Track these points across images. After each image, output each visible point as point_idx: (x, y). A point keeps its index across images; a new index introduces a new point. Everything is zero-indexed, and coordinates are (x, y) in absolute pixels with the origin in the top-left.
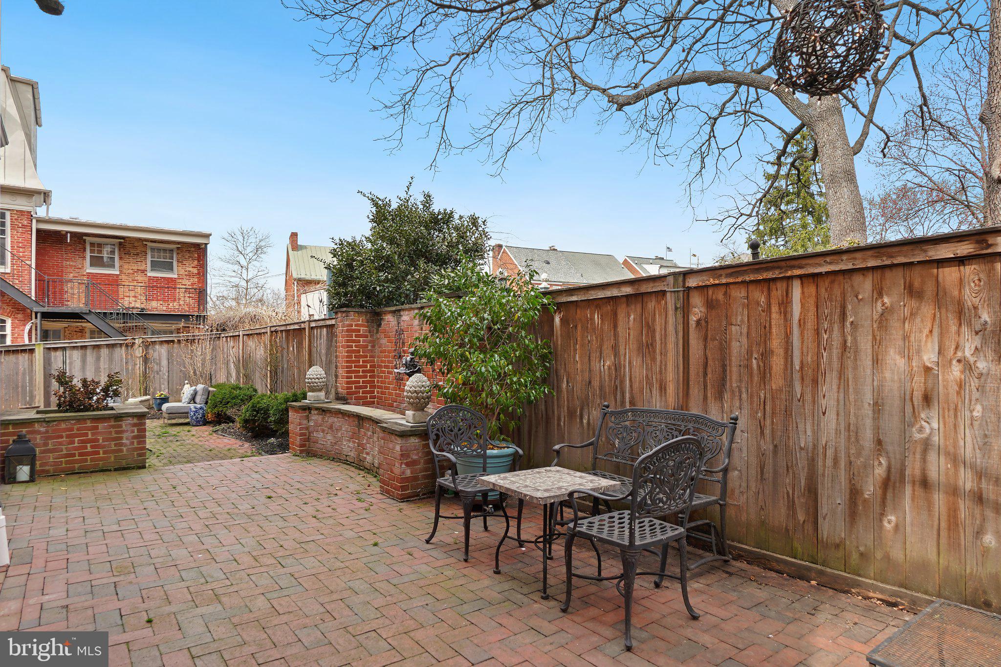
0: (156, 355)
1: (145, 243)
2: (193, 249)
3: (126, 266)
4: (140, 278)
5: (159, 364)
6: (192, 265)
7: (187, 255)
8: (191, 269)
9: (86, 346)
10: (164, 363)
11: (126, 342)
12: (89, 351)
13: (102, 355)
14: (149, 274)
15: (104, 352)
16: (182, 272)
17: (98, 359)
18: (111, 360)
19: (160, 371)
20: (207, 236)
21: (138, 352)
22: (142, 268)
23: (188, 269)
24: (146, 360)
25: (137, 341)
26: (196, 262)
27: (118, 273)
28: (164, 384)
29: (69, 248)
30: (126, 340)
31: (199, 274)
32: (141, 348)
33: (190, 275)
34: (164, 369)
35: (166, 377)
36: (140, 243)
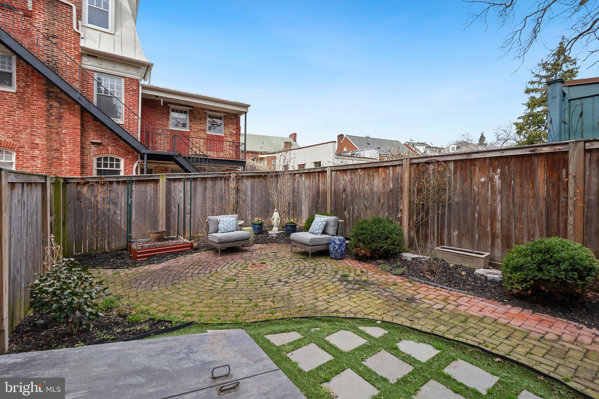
0: (244, 187)
1: (205, 111)
2: (233, 117)
3: (194, 126)
4: (202, 135)
5: (245, 194)
6: (233, 128)
7: (230, 121)
8: (232, 131)
9: (196, 179)
10: (249, 193)
11: (225, 176)
12: (199, 183)
13: (208, 186)
14: (208, 133)
15: (209, 183)
16: (227, 132)
17: (205, 189)
18: (214, 191)
19: (246, 200)
20: (247, 106)
21: (232, 184)
22: (203, 128)
23: (230, 130)
24: (237, 190)
25: (232, 175)
26: (235, 126)
27: (189, 131)
28: (248, 211)
29: (159, 111)
30: (225, 174)
31: (236, 134)
32: (234, 181)
33: (231, 135)
34: (249, 199)
35: (250, 205)
36: (202, 111)
